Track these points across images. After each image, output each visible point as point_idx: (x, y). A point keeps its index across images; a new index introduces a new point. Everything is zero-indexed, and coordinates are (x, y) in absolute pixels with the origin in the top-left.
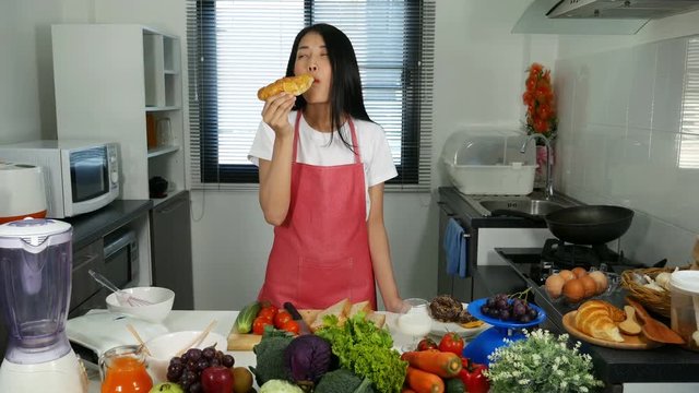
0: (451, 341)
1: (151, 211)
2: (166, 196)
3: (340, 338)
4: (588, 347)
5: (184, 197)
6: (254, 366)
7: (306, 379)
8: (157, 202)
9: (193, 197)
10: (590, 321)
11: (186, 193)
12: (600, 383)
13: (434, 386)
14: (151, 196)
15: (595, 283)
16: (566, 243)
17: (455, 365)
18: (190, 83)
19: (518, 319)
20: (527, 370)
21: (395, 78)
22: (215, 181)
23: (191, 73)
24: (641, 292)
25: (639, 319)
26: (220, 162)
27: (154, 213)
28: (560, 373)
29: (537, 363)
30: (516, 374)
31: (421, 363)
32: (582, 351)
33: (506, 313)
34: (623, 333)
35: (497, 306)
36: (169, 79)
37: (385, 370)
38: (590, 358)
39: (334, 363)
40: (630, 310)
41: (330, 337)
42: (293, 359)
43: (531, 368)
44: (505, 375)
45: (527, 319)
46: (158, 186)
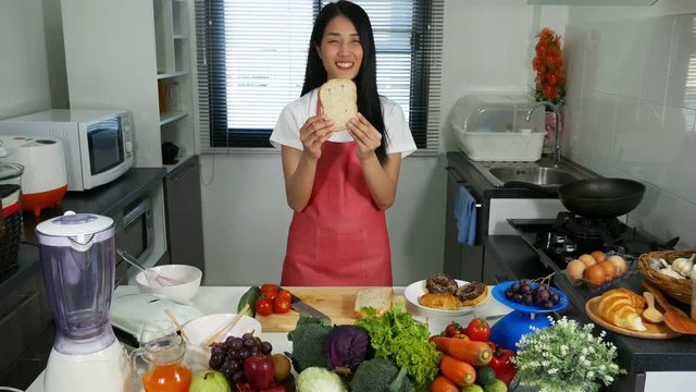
0: (478, 327)
1: (164, 180)
2: (177, 162)
3: (379, 331)
4: (612, 337)
5: (194, 162)
6: (290, 351)
7: (343, 365)
8: (170, 168)
9: (203, 161)
10: (614, 310)
11: (195, 158)
12: (624, 371)
13: (467, 375)
14: (164, 163)
15: (615, 268)
16: (577, 216)
17: (486, 355)
18: (198, 46)
19: (542, 305)
20: (555, 359)
21: (405, 42)
22: (224, 146)
23: (199, 36)
24: (659, 279)
25: (657, 306)
26: (229, 127)
27: (168, 182)
28: (588, 363)
29: (564, 353)
30: (545, 363)
31: (451, 350)
32: (606, 339)
33: (530, 298)
34: (645, 321)
35: (521, 291)
36: (178, 43)
37: (422, 362)
38: (615, 348)
39: (370, 353)
40: (649, 297)
41: (368, 327)
42: (333, 344)
43: (559, 358)
44: (535, 364)
45: (550, 304)
46: (169, 152)
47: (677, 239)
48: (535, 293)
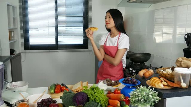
0: (117, 91)
1: (11, 59)
2: (14, 54)
3: (90, 92)
4: (156, 90)
5: (19, 55)
6: (62, 103)
7: (81, 105)
8: (13, 56)
9: (22, 55)
10: (155, 83)
11: (20, 53)
12: (160, 99)
13: (118, 103)
14: (11, 55)
15: (151, 73)
16: (134, 63)
17: (123, 97)
18: (20, 20)
19: (134, 83)
20: (142, 97)
21: (81, 19)
22: (29, 50)
23: (20, 18)
24: (164, 74)
25: (165, 81)
26: (30, 44)
27: (12, 60)
28: (151, 97)
29: (144, 95)
30: (140, 98)
31: (111, 97)
32: (154, 91)
33: (130, 82)
34: (163, 85)
35: (127, 80)
36: (14, 19)
37: (104, 100)
38: (157, 92)
39: (88, 99)
40: (162, 79)
41: (86, 92)
42: (77, 99)
44: (137, 99)
45: (136, 83)
46: (12, 51)
47: (162, 66)
48: (132, 80)
